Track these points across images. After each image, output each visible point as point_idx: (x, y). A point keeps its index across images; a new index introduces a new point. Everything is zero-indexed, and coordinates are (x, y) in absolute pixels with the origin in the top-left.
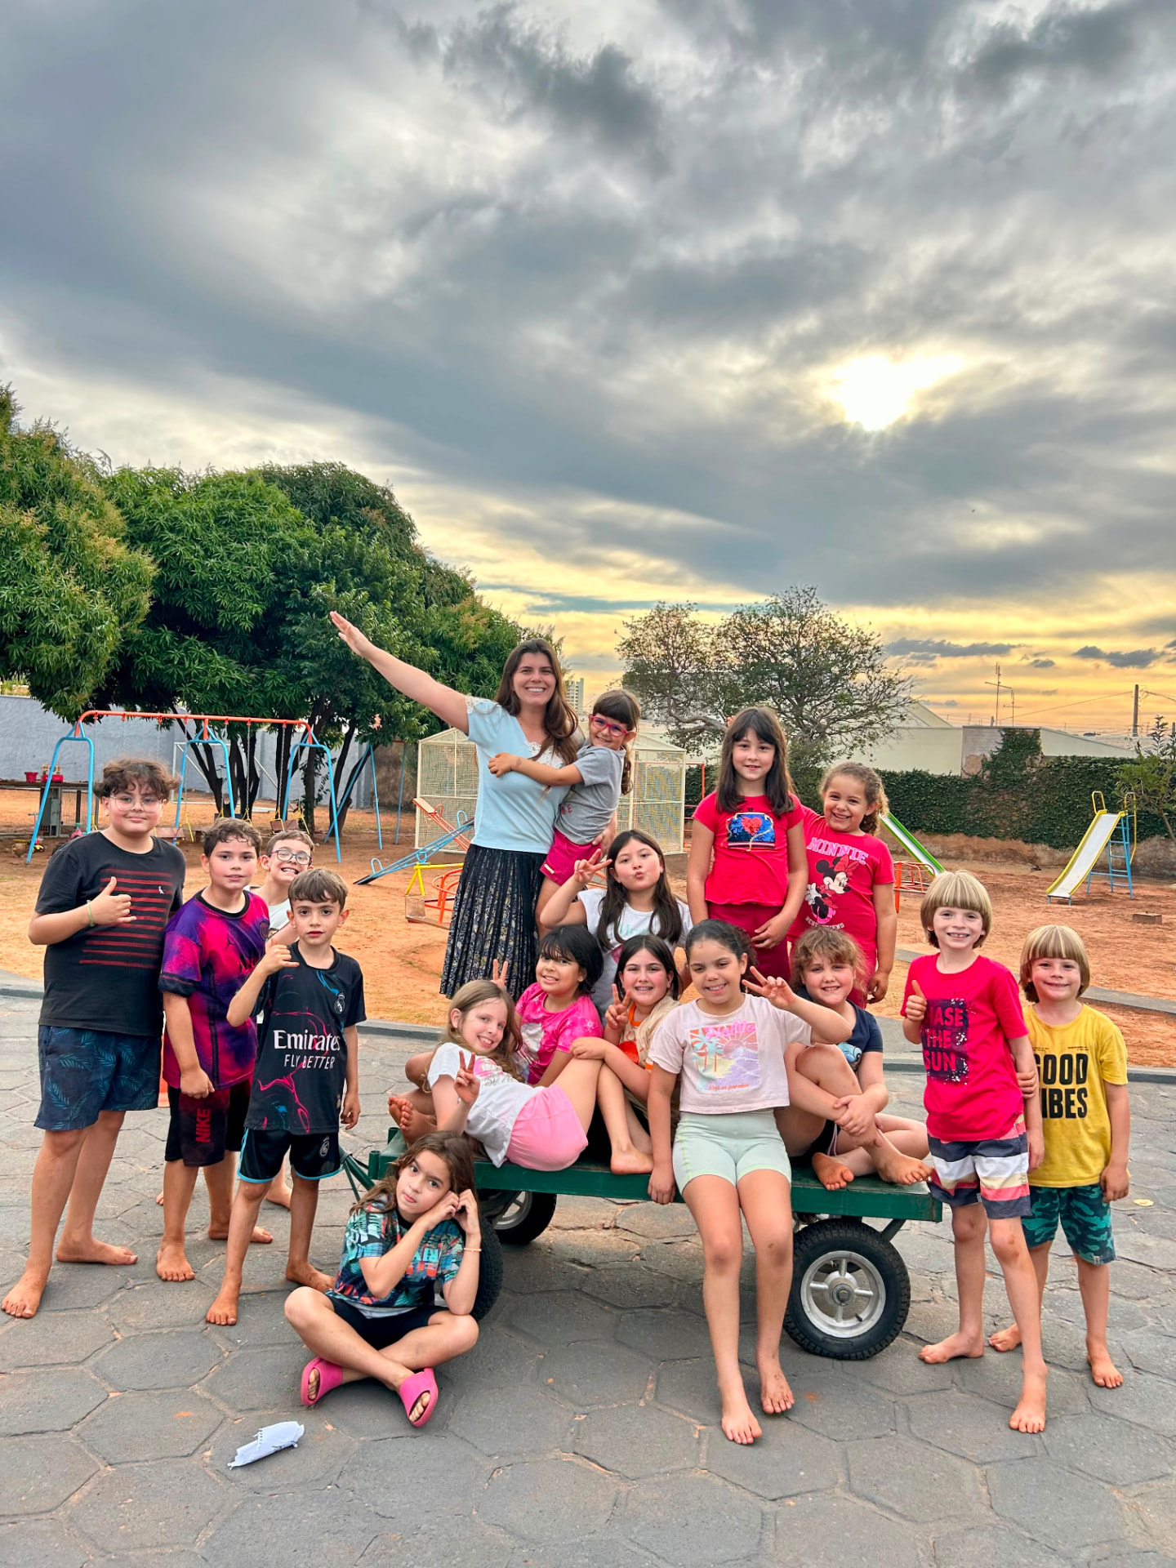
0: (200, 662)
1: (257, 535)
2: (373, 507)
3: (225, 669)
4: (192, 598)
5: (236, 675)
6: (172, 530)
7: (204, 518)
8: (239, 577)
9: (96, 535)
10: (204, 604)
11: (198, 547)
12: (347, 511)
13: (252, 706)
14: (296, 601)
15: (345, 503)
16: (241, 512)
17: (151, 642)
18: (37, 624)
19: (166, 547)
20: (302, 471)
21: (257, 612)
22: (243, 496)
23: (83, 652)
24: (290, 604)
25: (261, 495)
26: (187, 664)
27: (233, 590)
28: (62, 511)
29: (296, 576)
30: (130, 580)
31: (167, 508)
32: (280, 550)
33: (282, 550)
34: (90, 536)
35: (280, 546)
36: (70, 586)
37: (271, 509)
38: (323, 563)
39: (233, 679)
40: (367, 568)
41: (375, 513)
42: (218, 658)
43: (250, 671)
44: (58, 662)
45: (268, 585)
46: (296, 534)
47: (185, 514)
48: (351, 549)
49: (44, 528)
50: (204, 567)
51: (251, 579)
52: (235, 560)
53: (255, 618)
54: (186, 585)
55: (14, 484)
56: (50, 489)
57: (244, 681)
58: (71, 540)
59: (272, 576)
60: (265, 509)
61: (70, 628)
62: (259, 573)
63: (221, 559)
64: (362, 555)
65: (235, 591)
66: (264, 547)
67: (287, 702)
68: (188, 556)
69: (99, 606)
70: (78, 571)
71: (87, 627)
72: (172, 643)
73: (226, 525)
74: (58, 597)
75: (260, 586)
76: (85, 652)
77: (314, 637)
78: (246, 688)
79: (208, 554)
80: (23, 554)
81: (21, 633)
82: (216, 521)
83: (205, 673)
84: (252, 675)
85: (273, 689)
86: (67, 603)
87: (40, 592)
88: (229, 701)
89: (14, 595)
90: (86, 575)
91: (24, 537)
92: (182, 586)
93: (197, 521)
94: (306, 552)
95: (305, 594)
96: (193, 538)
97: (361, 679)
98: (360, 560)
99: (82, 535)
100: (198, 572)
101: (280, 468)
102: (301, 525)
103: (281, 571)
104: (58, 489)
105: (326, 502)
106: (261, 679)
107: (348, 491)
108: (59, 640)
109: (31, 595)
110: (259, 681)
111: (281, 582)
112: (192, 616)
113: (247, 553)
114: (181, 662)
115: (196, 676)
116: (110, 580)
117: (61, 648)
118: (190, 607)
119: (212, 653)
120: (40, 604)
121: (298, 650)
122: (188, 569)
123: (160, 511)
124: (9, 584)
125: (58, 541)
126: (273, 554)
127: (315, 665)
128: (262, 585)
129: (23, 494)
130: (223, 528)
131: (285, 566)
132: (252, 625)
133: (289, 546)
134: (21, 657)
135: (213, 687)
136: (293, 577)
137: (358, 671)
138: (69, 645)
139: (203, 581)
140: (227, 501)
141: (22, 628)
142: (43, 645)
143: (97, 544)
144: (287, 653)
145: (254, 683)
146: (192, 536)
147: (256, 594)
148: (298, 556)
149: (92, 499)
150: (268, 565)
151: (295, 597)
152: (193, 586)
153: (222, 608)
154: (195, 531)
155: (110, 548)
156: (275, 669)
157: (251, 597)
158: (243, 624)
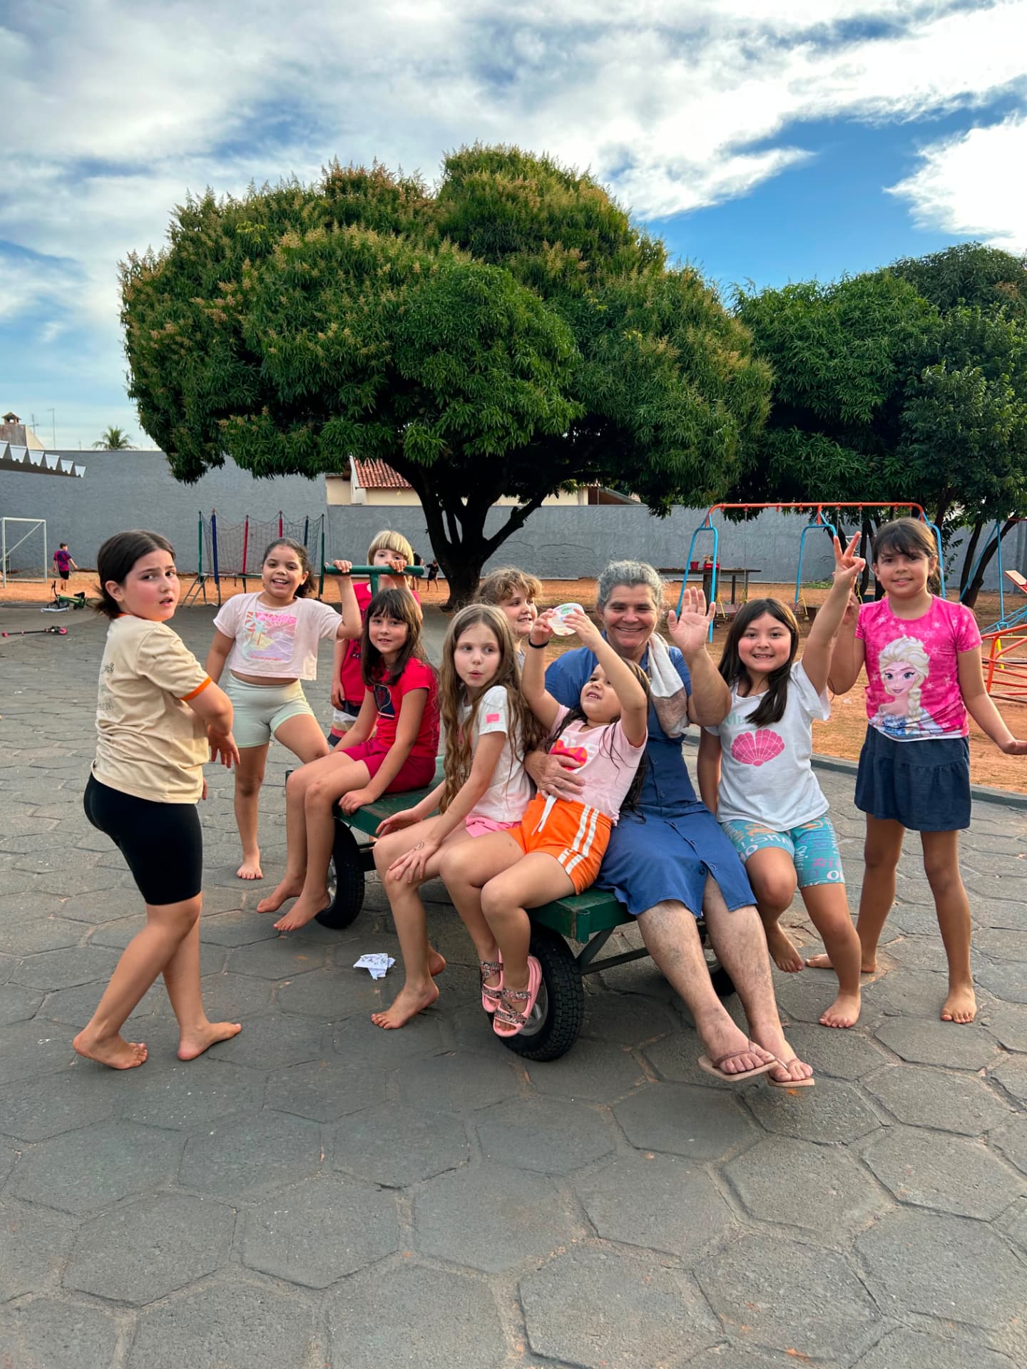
0: (824, 455)
1: (880, 330)
2: (1008, 280)
3: (844, 459)
4: (818, 398)
5: (856, 465)
6: (800, 338)
7: (830, 322)
8: (860, 373)
9: (720, 351)
10: (829, 402)
11: (823, 350)
12: (977, 289)
13: (872, 492)
14: (914, 388)
15: (975, 282)
16: (865, 312)
17: (783, 443)
18: (666, 434)
19: (795, 355)
20: (937, 259)
21: (876, 403)
22: (869, 295)
23: (707, 454)
24: (908, 391)
25: (888, 291)
26: (813, 460)
27: (854, 385)
28: (691, 335)
29: (915, 363)
30: (749, 386)
31: (797, 319)
32: (901, 340)
33: (904, 340)
34: (715, 352)
35: (901, 336)
36: (693, 397)
37: (895, 302)
38: (943, 345)
39: (853, 469)
40: (988, 344)
41: (1008, 286)
42: (840, 450)
43: (871, 460)
44: (684, 464)
45: (888, 376)
46: (918, 323)
47: (813, 322)
48: (973, 327)
49: (676, 352)
50: (828, 368)
51: (872, 373)
52: (857, 357)
53: (875, 410)
54: (812, 387)
55: (655, 317)
56: (684, 317)
57: (863, 469)
58: (697, 358)
59: (892, 367)
60: (890, 303)
61: (692, 434)
62: (879, 366)
63: (845, 358)
64: (984, 331)
65: (856, 387)
66: (885, 341)
67: (904, 486)
68: (814, 360)
69: (719, 412)
70: (702, 384)
71: (709, 432)
72: (800, 441)
73: (852, 325)
74: (684, 408)
75: (880, 379)
76: (709, 454)
77: (924, 421)
78: (867, 476)
79: (832, 354)
80: (657, 375)
81: (657, 442)
82: (842, 324)
83: (828, 465)
84: (872, 464)
85: (891, 474)
86: (691, 412)
87: (669, 406)
88: (850, 490)
89: (649, 412)
90: (708, 387)
91: (659, 361)
92: (808, 388)
93: (824, 326)
94: (925, 338)
95: (920, 381)
96: (820, 342)
97: (970, 457)
98: (982, 337)
99: (707, 352)
100: (822, 373)
101: (912, 261)
102: (925, 313)
103: (900, 361)
104: (691, 316)
105: (955, 285)
106: (881, 467)
107: (979, 270)
108: (685, 445)
109: (662, 409)
110: (879, 469)
111: (901, 372)
112: (819, 415)
113: (868, 349)
114: (808, 458)
115: (820, 469)
116: (732, 389)
117: (686, 452)
118: (816, 405)
119: (834, 445)
120: (669, 416)
121: (915, 436)
122: (814, 372)
123: (791, 323)
124: (647, 402)
125: (687, 362)
126: (895, 345)
127: (924, 447)
128: (882, 377)
129: (663, 325)
130: (848, 328)
131: (905, 357)
132: (872, 416)
133: (911, 335)
134: (657, 463)
135: (835, 478)
136: (912, 365)
137: (967, 449)
138: (693, 448)
139: (828, 381)
140: (853, 303)
141: (656, 437)
142: (672, 451)
143: (721, 359)
144: (906, 439)
145: (873, 471)
146: (818, 341)
147: (877, 386)
148: (918, 343)
149: (719, 320)
150: (888, 357)
151: (912, 383)
152: (819, 387)
153: (844, 404)
154: (821, 336)
155: (732, 362)
156: (894, 456)
157: (871, 390)
158: (863, 416)
